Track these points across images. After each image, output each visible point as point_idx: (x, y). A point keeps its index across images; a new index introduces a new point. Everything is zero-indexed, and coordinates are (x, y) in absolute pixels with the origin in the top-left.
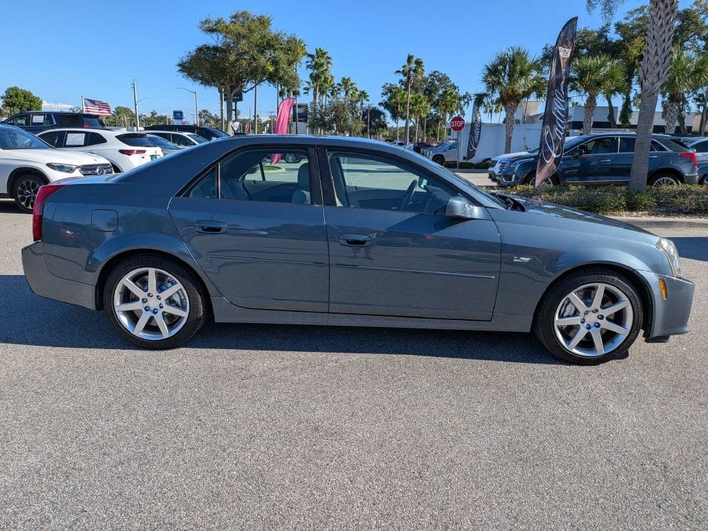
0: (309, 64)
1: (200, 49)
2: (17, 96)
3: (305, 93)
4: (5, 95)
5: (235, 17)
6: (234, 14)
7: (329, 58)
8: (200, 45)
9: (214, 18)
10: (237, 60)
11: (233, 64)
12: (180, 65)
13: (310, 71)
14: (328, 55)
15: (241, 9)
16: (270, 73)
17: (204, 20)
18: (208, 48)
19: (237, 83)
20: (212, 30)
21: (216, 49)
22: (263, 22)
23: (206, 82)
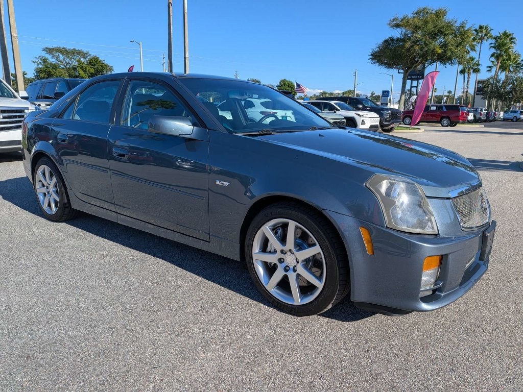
0: (493, 45)
1: (386, 41)
2: (284, 85)
3: (488, 71)
4: (279, 84)
5: (417, 13)
6: (416, 10)
7: (514, 38)
8: (387, 38)
9: (400, 17)
10: (412, 46)
11: (408, 50)
12: (371, 55)
13: (493, 50)
14: (513, 36)
15: (422, 6)
16: (439, 54)
17: (392, 19)
18: (392, 40)
19: (412, 64)
20: (398, 26)
21: (398, 40)
22: (439, 14)
23: (389, 66)
